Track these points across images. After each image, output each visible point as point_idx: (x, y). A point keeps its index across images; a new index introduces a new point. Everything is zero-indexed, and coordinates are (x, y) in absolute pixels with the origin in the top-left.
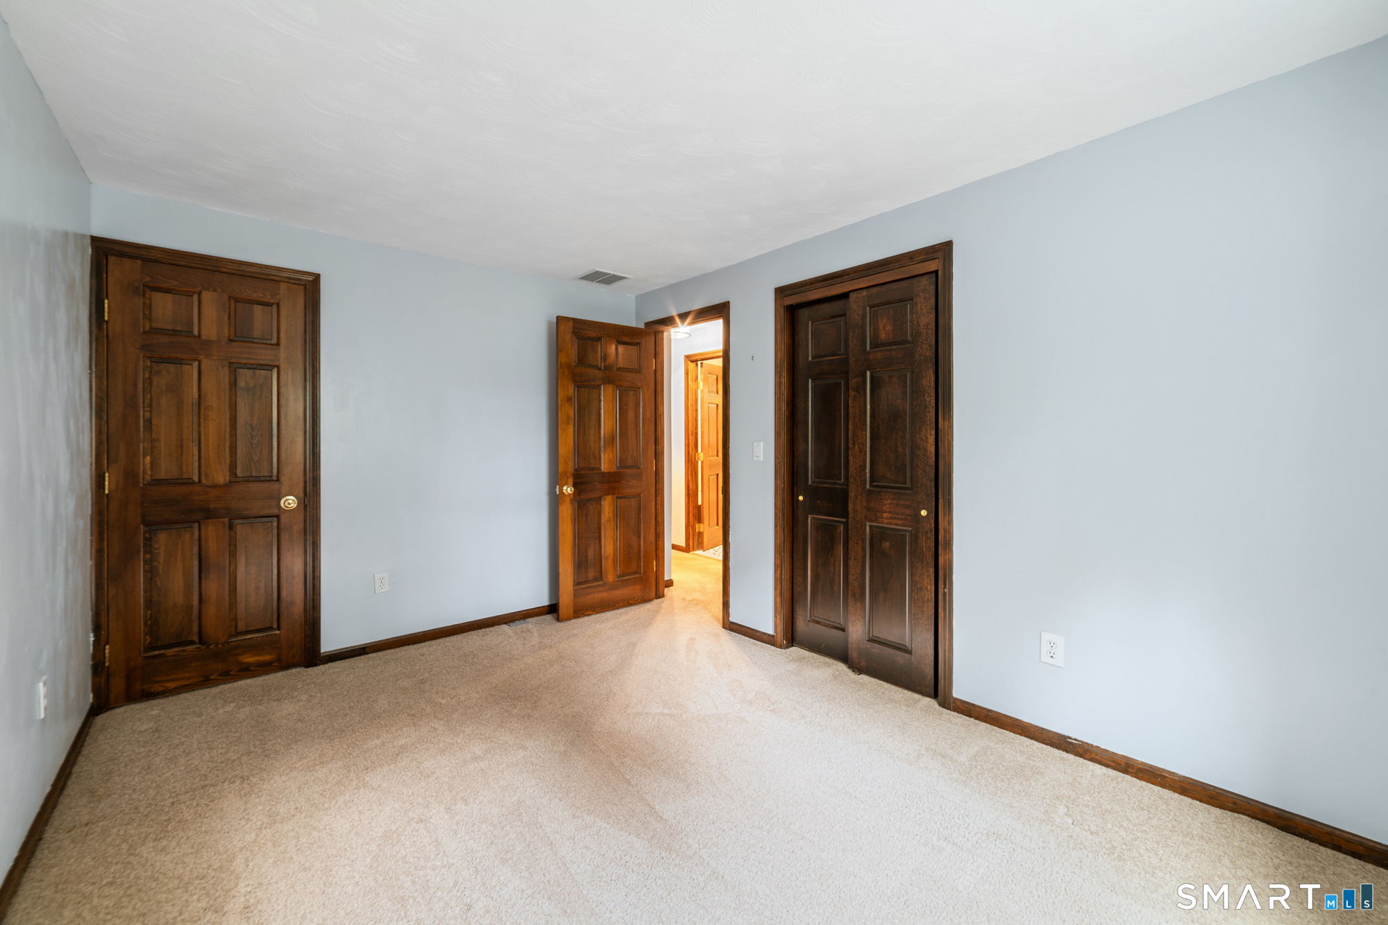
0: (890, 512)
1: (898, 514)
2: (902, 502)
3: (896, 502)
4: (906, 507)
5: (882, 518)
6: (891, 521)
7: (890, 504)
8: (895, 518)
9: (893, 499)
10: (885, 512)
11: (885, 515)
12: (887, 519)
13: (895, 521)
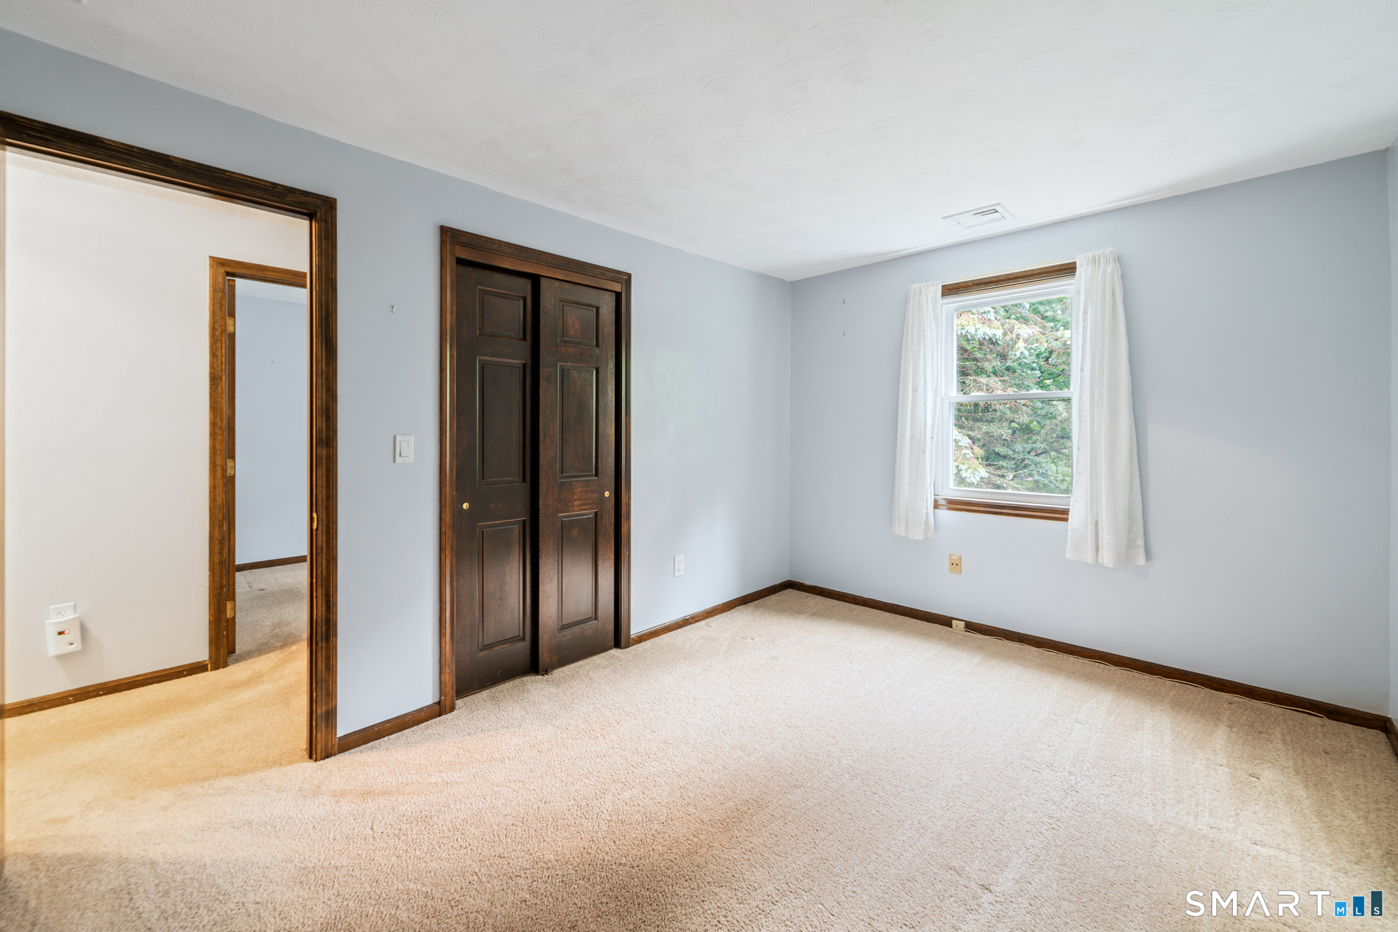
0: (580, 500)
1: (586, 500)
2: (590, 488)
3: (585, 489)
4: (593, 491)
5: (574, 506)
6: (581, 507)
7: (581, 491)
8: (584, 504)
9: (582, 487)
10: (576, 500)
11: (575, 503)
12: (577, 507)
13: (584, 507)
